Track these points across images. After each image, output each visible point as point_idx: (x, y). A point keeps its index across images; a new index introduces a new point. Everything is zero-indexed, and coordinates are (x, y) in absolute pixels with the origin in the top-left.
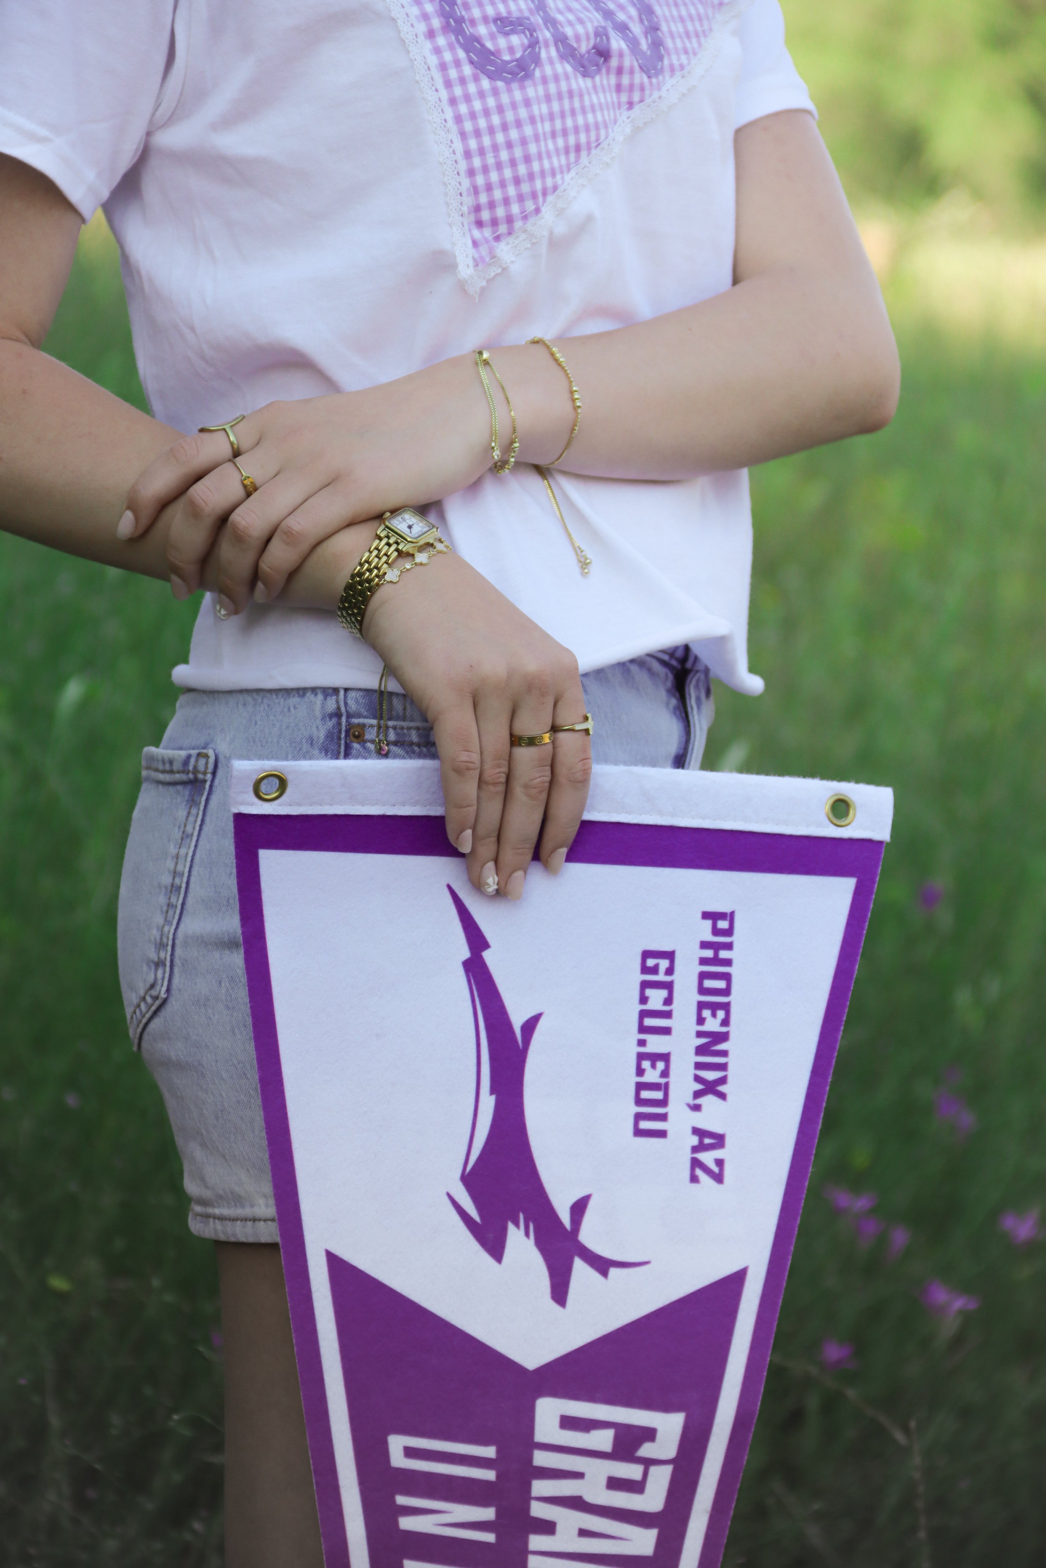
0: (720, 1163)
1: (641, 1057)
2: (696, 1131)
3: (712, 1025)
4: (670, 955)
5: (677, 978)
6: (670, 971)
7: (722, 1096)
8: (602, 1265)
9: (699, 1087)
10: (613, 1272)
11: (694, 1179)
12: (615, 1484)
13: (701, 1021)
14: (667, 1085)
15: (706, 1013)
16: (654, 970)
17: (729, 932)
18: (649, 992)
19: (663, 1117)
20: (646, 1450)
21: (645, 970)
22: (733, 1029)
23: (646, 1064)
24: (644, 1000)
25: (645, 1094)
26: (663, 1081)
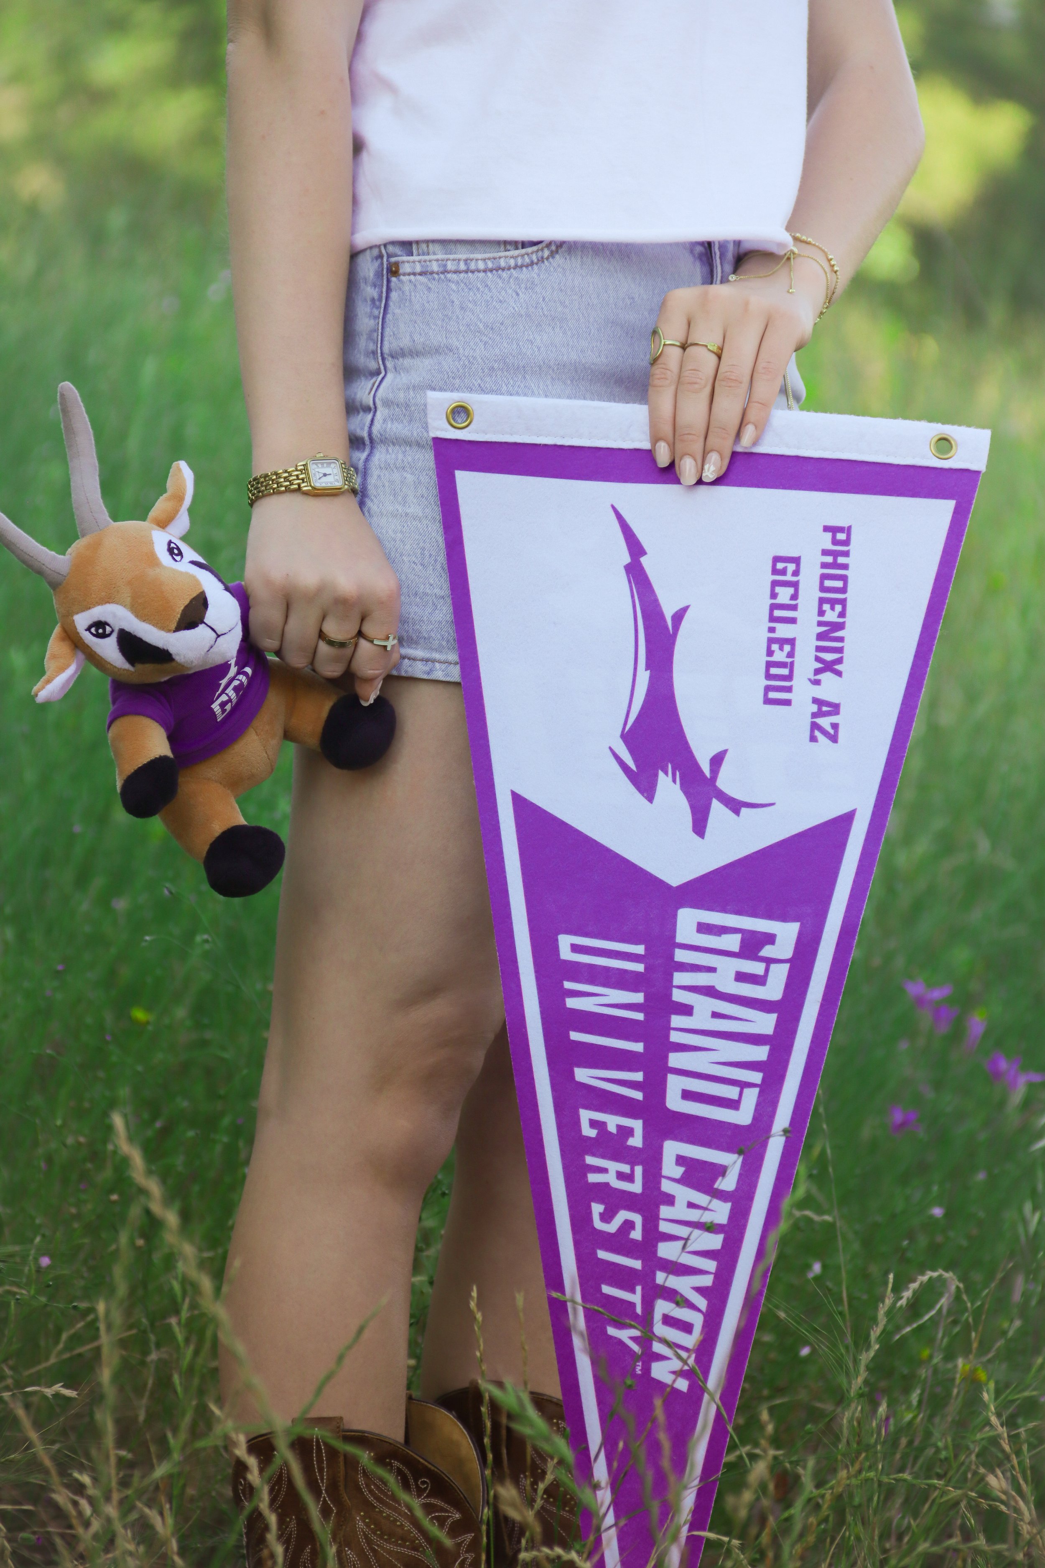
0: (835, 726)
1: (771, 641)
2: (815, 701)
3: (831, 616)
4: (796, 561)
5: (802, 578)
6: (796, 573)
7: (839, 674)
8: (735, 806)
9: (819, 665)
10: (744, 811)
11: (813, 739)
12: (741, 977)
13: (821, 613)
14: (792, 663)
15: (826, 607)
16: (783, 572)
17: (847, 542)
18: (778, 589)
19: (789, 689)
20: (767, 951)
21: (775, 571)
22: (848, 620)
23: (775, 647)
24: (774, 595)
25: (774, 671)
26: (789, 660)
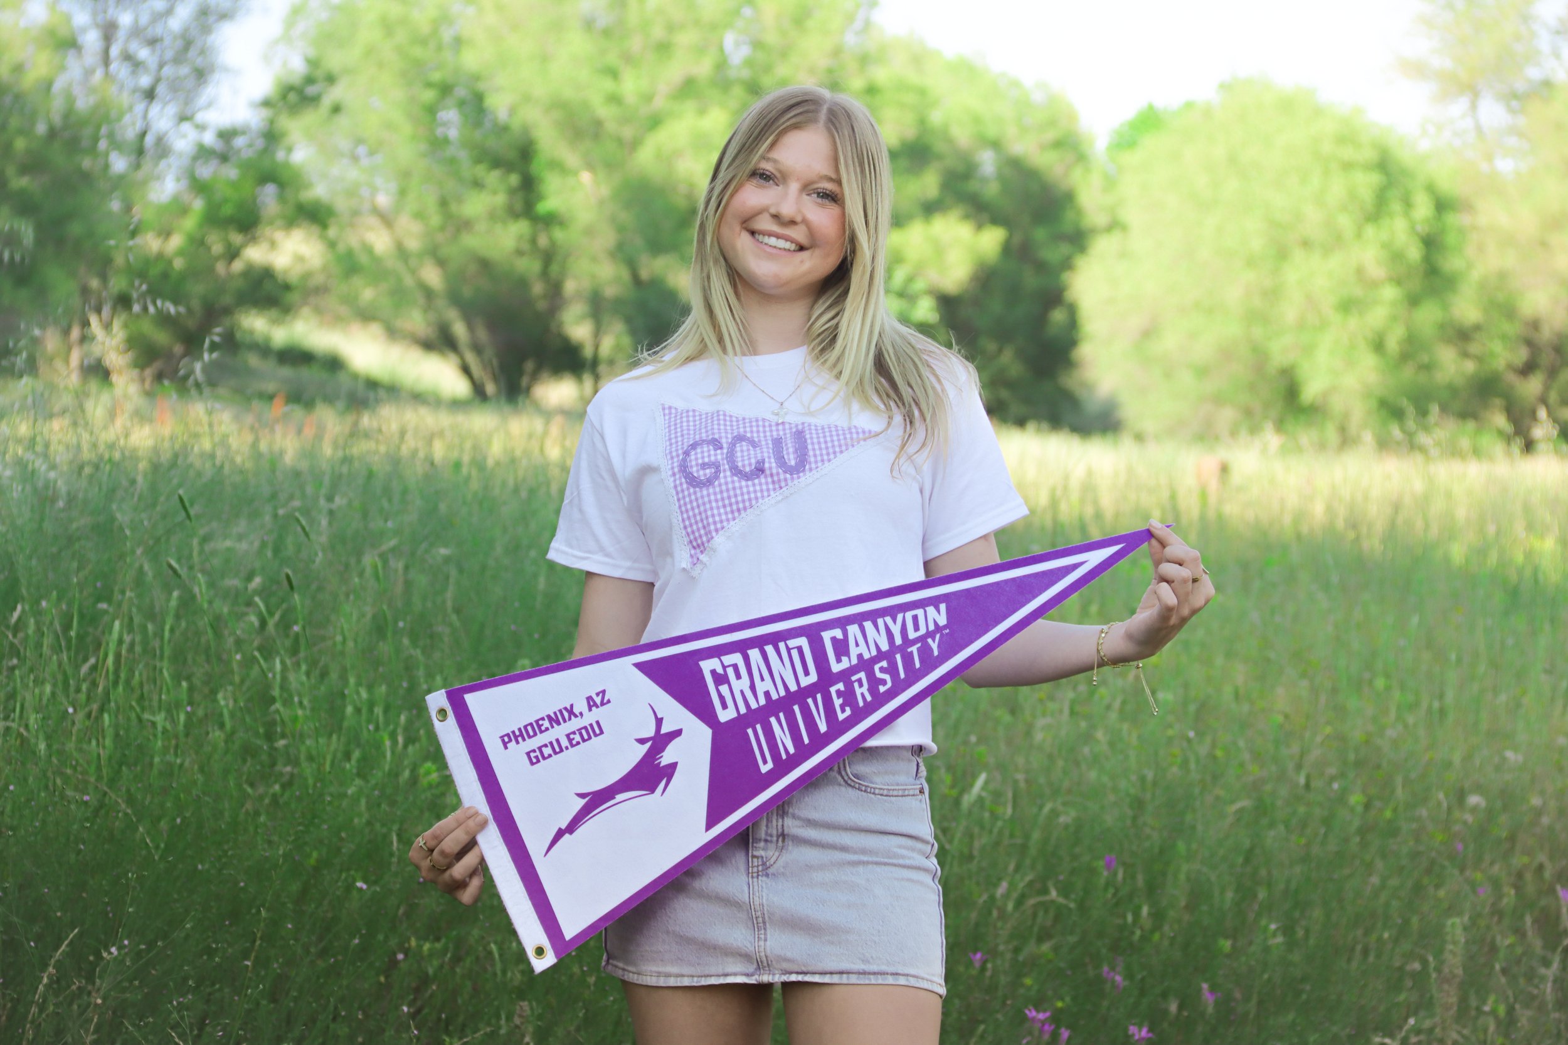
1: (572, 746)
4: (527, 753)
5: (535, 747)
8: (659, 722)
10: (659, 716)
14: (578, 730)
25: (586, 737)
26: (577, 733)
